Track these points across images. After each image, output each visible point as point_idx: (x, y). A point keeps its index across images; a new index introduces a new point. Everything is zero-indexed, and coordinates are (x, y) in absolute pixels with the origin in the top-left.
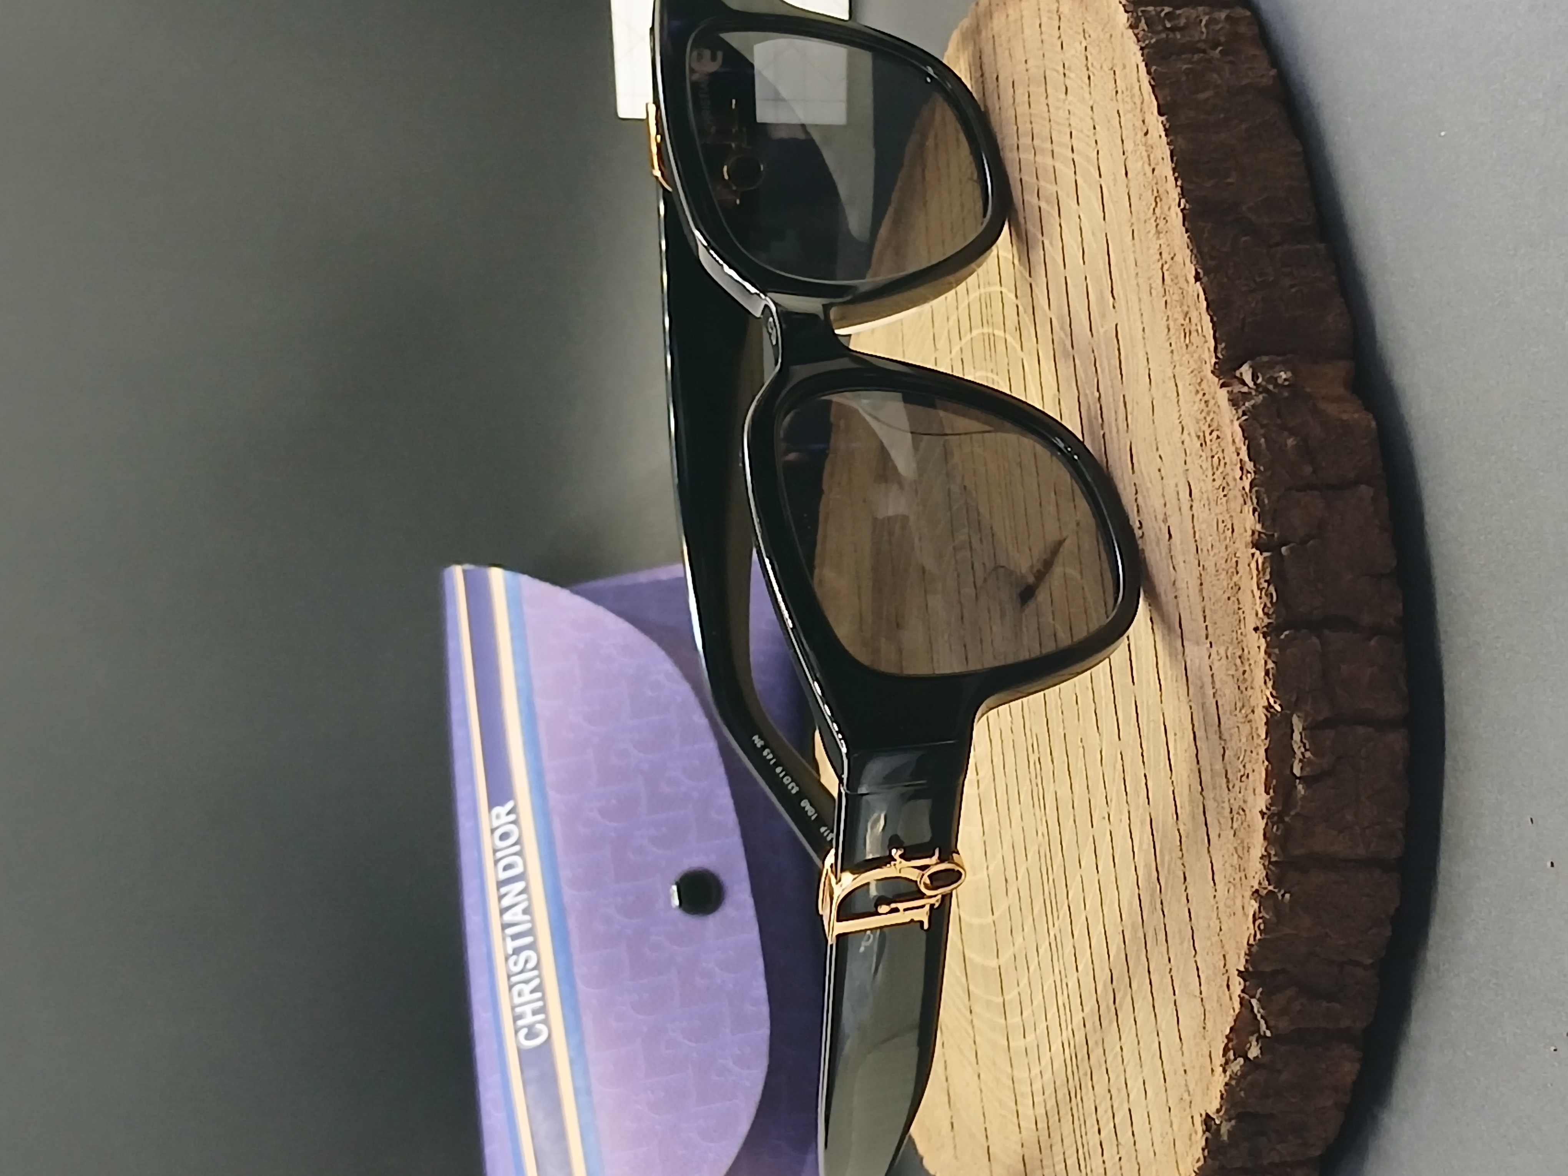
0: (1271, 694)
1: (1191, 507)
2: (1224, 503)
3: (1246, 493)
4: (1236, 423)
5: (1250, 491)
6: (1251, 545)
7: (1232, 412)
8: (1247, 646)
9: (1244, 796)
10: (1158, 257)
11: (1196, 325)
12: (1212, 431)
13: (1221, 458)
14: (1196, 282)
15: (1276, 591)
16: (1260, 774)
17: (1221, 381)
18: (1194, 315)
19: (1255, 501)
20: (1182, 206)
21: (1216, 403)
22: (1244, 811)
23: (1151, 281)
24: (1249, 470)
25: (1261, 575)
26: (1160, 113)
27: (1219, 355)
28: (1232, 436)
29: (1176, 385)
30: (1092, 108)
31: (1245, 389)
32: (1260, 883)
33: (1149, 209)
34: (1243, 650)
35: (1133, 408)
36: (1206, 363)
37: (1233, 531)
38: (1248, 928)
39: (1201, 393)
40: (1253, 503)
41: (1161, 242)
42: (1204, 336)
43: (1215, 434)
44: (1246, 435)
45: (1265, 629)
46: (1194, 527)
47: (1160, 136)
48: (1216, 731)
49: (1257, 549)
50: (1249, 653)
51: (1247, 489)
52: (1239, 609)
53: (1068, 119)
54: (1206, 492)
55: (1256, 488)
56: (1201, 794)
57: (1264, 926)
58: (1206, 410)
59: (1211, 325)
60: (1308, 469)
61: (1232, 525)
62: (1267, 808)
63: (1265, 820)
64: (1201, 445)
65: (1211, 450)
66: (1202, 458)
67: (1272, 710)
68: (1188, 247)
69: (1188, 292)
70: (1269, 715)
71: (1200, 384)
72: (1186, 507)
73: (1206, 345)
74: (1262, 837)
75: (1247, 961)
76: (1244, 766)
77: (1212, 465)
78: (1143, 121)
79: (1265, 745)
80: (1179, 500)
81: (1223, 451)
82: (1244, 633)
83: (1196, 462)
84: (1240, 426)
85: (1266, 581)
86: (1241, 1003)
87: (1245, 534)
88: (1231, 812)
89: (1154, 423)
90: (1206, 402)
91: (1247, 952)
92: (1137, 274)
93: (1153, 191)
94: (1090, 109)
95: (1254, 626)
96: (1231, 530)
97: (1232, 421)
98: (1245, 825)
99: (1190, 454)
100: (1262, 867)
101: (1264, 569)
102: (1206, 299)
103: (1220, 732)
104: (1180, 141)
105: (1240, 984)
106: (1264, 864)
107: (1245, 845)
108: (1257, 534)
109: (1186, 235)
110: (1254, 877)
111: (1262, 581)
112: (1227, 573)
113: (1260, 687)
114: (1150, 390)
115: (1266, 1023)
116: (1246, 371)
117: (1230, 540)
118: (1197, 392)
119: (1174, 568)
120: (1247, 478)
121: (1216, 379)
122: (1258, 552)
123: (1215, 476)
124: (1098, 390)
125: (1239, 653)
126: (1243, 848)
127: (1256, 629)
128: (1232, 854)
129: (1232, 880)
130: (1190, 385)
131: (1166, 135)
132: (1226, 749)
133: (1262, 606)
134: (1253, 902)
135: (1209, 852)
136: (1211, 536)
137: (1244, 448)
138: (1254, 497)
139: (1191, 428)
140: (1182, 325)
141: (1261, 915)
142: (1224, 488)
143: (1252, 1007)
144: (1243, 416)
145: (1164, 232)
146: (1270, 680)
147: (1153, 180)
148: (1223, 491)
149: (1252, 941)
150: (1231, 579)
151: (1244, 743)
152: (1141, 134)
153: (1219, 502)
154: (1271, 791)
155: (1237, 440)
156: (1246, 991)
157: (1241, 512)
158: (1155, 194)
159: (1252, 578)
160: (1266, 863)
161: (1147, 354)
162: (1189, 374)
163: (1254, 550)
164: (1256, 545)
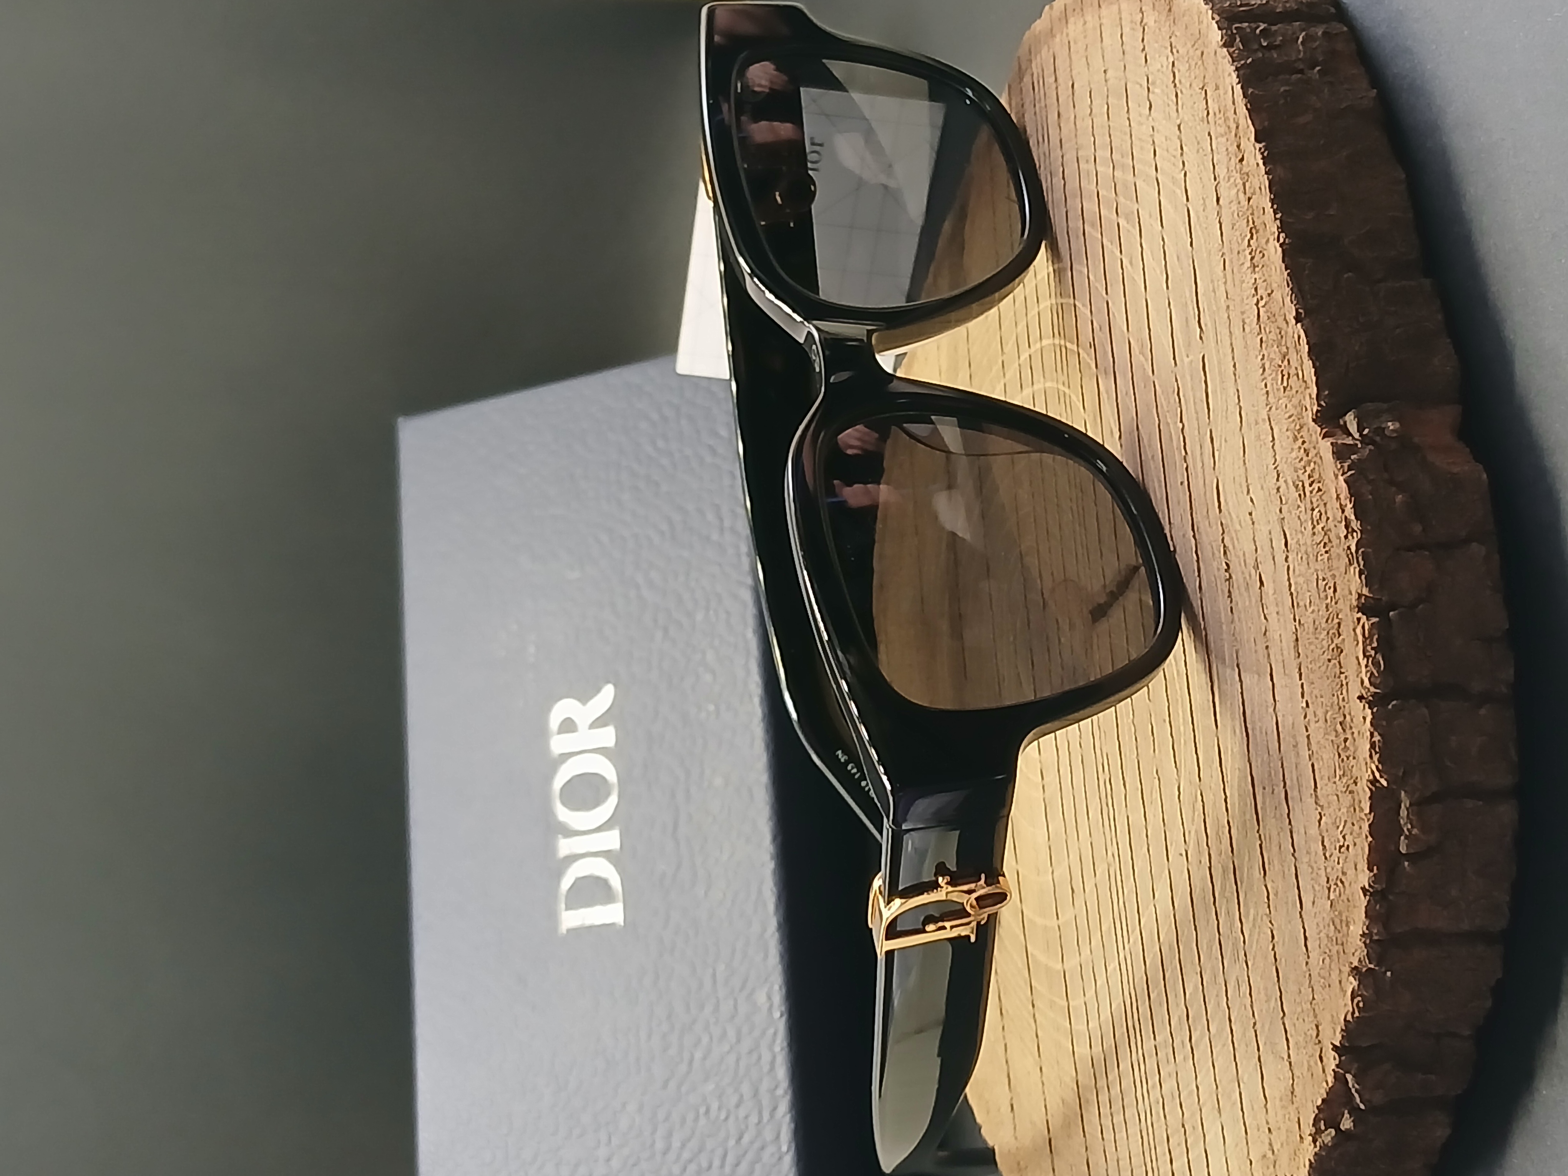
0: (1377, 767)
1: (1287, 557)
2: (1326, 560)
3: (1351, 553)
4: (1341, 478)
5: (1357, 552)
6: (1356, 610)
7: (1336, 466)
8: (1350, 714)
9: (1342, 868)
10: (1253, 291)
11: (1296, 368)
12: (1313, 482)
13: (1323, 512)
14: (1296, 324)
15: (1383, 660)
16: (1363, 849)
17: (1324, 431)
18: (1293, 356)
19: (1362, 563)
20: (1282, 240)
21: (1318, 453)
22: (1342, 882)
23: (1245, 316)
24: (1356, 529)
25: (1368, 642)
26: (1257, 140)
27: (1322, 403)
28: (1336, 492)
29: (1272, 429)
30: (1179, 126)
31: (1349, 441)
32: (1360, 960)
33: (1243, 240)
34: (1345, 716)
35: (1221, 445)
36: (1306, 410)
37: (1335, 591)
38: (1345, 1005)
39: (1301, 440)
40: (1359, 566)
41: (1256, 276)
42: (1305, 382)
43: (1316, 486)
44: (1352, 491)
45: (1371, 698)
46: (1289, 579)
47: (1258, 165)
48: (1311, 794)
49: (1363, 614)
50: (1352, 720)
51: (1353, 549)
52: (1341, 673)
53: (1152, 136)
54: (1305, 544)
55: (1362, 549)
56: (1293, 855)
57: (1364, 1005)
58: (1305, 459)
59: (1313, 370)
60: (1418, 528)
61: (1335, 583)
62: (1370, 885)
63: (1368, 898)
64: (1300, 495)
65: (1312, 503)
66: (1300, 509)
67: (1378, 785)
68: (1288, 286)
69: (1286, 333)
70: (1374, 789)
71: (1299, 431)
72: (1280, 557)
73: (1308, 391)
74: (1364, 915)
75: (1343, 1036)
76: (1344, 837)
77: (1312, 519)
78: (1238, 147)
79: (1368, 820)
80: (1272, 548)
81: (1325, 504)
82: (1346, 699)
83: (1293, 512)
84: (1345, 481)
85: (1372, 649)
86: (1335, 1077)
87: (1349, 597)
88: (1328, 882)
89: (1245, 464)
90: (1305, 450)
91: (1344, 1028)
92: (1228, 307)
93: (1248, 221)
94: (1177, 128)
95: (1358, 694)
96: (1332, 589)
97: (1336, 476)
98: (1343, 897)
99: (1286, 503)
100: (1363, 945)
101: (1371, 636)
102: (1308, 343)
103: (1316, 796)
104: (1280, 171)
105: (1335, 1059)
106: (1365, 943)
107: (1344, 918)
108: (1363, 597)
109: (1286, 273)
110: (1353, 954)
111: (1369, 648)
112: (1328, 633)
113: (1365, 759)
114: (1241, 429)
115: (1360, 1097)
116: (1351, 421)
117: (1331, 600)
118: (1296, 439)
119: (1265, 618)
120: (1353, 538)
121: (1319, 429)
122: (1364, 617)
123: (1315, 530)
124: (1181, 421)
125: (1342, 719)
126: (1341, 921)
127: (1361, 698)
128: (1329, 925)
129: (1327, 951)
130: (1287, 430)
131: (1264, 164)
132: (1322, 814)
133: (1368, 675)
134: (1351, 979)
135: (1301, 916)
136: (1309, 591)
137: (1350, 506)
138: (1360, 559)
139: (1289, 475)
140: (1280, 366)
141: (1360, 993)
142: (1325, 544)
143: (1347, 1082)
144: (1349, 470)
145: (1260, 266)
146: (1376, 753)
147: (1248, 209)
148: (1324, 547)
149: (1349, 1018)
150: (1332, 642)
151: (1343, 813)
152: (1234, 161)
153: (1319, 558)
154: (1375, 868)
155: (1342, 497)
156: (1340, 1066)
157: (1346, 573)
158: (1251, 225)
159: (1357, 644)
160: (1368, 941)
161: (1238, 391)
162: (1286, 419)
163: (1360, 615)
164: (1361, 609)
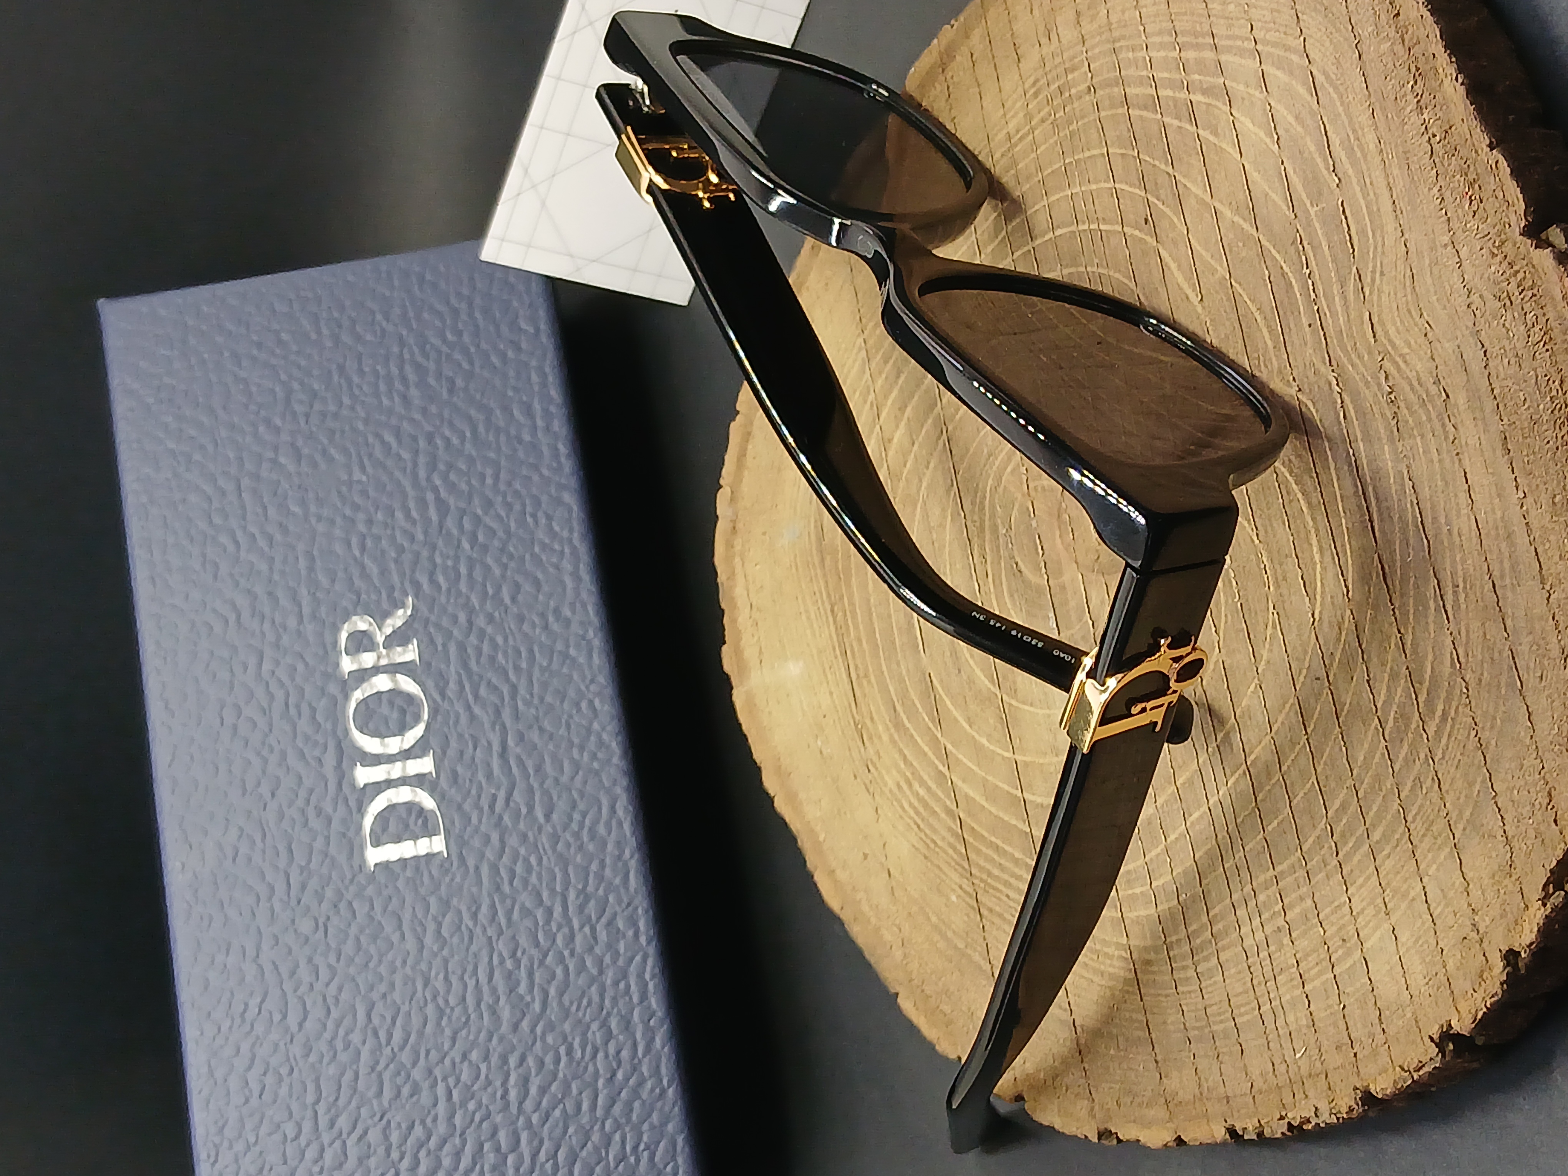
1: (1486, 365)
2: (1547, 357)
11: (1493, 189)
12: (1523, 290)
13: (1540, 314)
14: (1491, 150)
17: (1536, 242)
20: (1461, 81)
21: (1530, 263)
23: (1409, 155)
27: (1530, 219)
28: (1562, 292)
29: (1456, 251)
31: (1560, 250)
33: (1403, 86)
35: (1374, 279)
36: (1509, 225)
39: (1502, 255)
41: (1425, 117)
42: (1508, 201)
43: (1527, 293)
47: (1423, 17)
53: (1246, 12)
54: (1515, 348)
56: (1507, 639)
58: (1510, 271)
59: (1518, 189)
64: (1504, 305)
65: (1523, 309)
66: (1504, 318)
68: (1475, 116)
69: (1477, 161)
71: (1499, 247)
73: (1512, 209)
78: (1391, 4)
80: (1463, 360)
88: (1563, 653)
89: (1414, 291)
90: (1510, 263)
93: (1409, 69)
97: (1561, 278)
99: (1483, 316)
102: (1510, 165)
103: (1542, 577)
109: (1472, 108)
112: (1555, 423)
116: (1557, 234)
118: (1494, 255)
121: (1528, 241)
123: (1530, 333)
129: (1564, 718)
130: (1481, 249)
131: (1433, 16)
132: (1552, 592)
135: (1521, 694)
136: (1522, 390)
139: (1485, 289)
140: (1467, 193)
142: (1545, 342)
145: (1431, 107)
147: (1408, 59)
148: (1544, 346)
152: (1386, 17)
153: (1538, 357)
158: (1414, 72)
162: (1479, 239)
